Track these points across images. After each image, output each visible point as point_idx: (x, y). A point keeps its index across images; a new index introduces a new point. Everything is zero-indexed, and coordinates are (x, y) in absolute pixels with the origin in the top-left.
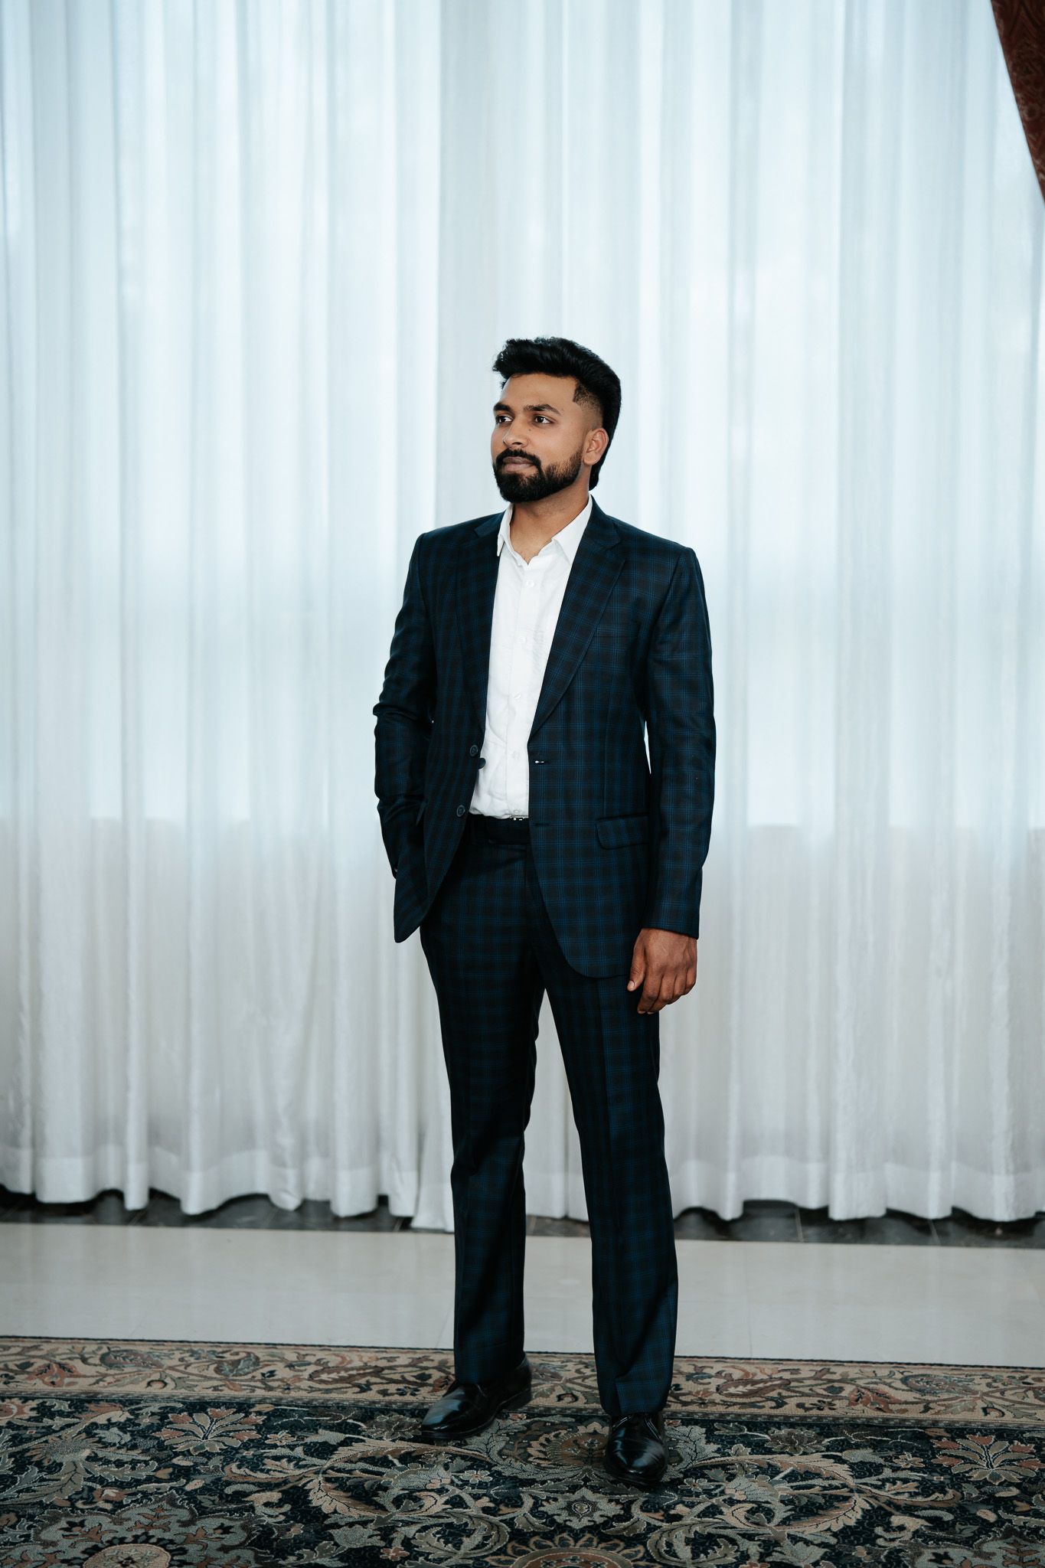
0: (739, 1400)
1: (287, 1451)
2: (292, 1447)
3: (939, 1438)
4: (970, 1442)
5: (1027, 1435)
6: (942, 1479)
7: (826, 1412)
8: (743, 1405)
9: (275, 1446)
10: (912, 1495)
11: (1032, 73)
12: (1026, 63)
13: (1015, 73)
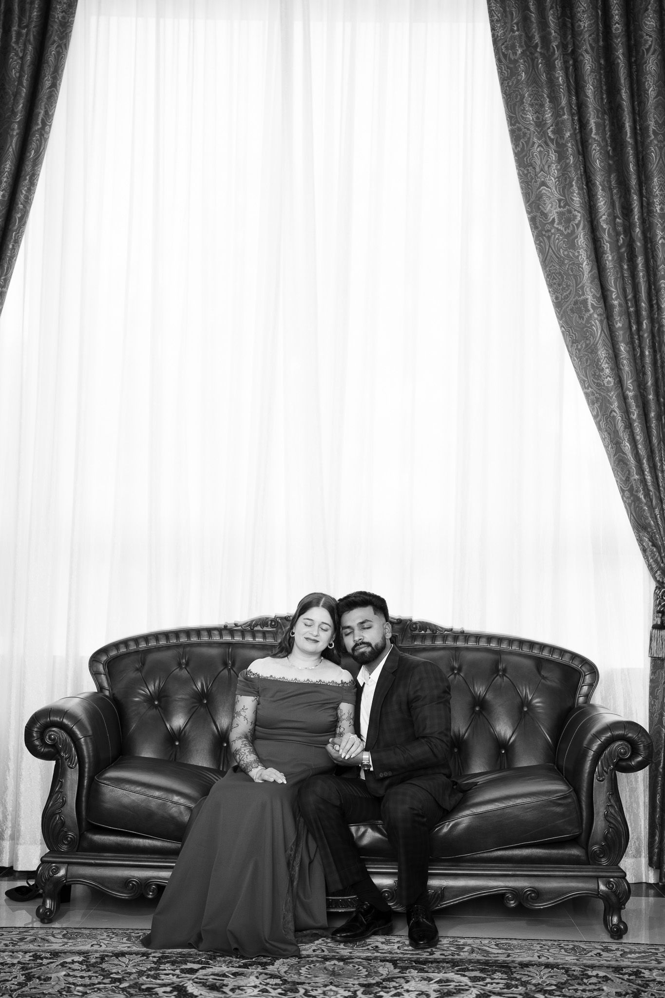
0: (409, 952)
4: (531, 969)
6: (517, 983)
7: (456, 957)
11: (556, 279)
12: (554, 275)
13: (548, 279)
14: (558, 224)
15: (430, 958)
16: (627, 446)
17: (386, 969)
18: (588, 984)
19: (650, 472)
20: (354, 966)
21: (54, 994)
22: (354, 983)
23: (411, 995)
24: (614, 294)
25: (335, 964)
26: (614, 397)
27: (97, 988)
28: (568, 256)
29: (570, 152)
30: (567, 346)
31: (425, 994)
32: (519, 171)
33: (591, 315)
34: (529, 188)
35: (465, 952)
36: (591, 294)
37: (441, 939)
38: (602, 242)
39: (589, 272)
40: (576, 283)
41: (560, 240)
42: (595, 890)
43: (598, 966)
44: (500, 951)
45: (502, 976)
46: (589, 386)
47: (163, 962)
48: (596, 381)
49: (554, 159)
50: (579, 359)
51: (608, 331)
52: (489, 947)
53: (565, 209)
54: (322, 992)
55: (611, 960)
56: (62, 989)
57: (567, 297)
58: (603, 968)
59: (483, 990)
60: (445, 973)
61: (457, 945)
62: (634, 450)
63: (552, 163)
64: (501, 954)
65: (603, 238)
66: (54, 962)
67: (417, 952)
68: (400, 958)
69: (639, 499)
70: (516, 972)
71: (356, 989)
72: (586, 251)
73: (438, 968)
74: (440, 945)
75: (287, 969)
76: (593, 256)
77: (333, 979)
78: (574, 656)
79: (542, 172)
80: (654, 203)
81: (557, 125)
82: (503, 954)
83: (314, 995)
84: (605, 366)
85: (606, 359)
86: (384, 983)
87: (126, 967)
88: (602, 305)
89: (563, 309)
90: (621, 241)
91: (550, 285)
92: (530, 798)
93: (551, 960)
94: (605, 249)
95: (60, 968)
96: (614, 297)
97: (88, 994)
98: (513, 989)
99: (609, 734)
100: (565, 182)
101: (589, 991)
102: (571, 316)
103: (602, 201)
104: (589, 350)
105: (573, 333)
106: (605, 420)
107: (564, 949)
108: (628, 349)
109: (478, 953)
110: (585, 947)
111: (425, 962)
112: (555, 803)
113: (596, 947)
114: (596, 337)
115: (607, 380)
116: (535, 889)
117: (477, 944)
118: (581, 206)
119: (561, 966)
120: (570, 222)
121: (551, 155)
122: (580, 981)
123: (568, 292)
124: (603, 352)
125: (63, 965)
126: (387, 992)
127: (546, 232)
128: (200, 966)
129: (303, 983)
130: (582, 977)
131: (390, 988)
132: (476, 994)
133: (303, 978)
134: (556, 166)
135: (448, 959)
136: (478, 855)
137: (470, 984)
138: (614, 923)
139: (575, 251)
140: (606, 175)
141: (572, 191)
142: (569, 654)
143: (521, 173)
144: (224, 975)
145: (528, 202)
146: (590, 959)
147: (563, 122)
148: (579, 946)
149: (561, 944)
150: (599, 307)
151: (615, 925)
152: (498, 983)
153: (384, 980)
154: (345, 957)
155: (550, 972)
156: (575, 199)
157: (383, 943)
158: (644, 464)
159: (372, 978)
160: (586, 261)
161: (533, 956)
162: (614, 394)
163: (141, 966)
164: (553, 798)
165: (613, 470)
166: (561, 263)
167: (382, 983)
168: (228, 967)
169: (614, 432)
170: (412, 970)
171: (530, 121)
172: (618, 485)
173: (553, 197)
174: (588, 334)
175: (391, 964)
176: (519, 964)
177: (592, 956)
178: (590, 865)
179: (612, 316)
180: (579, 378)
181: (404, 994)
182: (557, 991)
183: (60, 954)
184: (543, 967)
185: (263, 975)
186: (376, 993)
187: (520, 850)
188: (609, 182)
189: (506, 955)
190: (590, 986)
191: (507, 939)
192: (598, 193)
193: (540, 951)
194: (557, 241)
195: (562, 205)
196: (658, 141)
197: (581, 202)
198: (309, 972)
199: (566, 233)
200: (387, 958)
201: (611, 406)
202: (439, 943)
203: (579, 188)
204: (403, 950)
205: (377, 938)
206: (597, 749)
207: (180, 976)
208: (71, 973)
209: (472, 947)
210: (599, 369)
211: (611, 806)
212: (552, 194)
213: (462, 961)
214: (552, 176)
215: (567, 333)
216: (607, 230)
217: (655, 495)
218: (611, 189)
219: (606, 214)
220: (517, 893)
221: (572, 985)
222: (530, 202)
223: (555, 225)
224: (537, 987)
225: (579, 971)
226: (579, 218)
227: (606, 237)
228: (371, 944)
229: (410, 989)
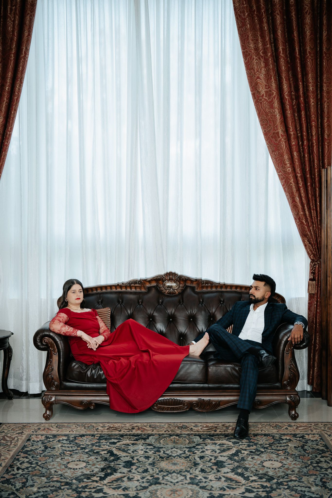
0: (206, 431)
1: (106, 444)
2: (107, 443)
3: (251, 436)
4: (258, 437)
5: (271, 435)
6: (252, 444)
7: (226, 432)
8: (207, 432)
9: (103, 443)
10: (246, 447)
11: (265, 122)
12: (263, 120)
13: (261, 122)
14: (265, 97)
15: (215, 433)
16: (297, 199)
17: (197, 439)
19: (308, 210)
20: (183, 439)
22: (184, 447)
23: (208, 452)
25: (175, 438)
26: (291, 177)
28: (270, 112)
29: (270, 62)
30: (270, 153)
31: (214, 451)
32: (247, 71)
33: (280, 139)
34: (252, 80)
35: (230, 429)
36: (281, 130)
38: (285, 105)
39: (279, 119)
40: (274, 124)
41: (266, 104)
45: (246, 441)
46: (280, 171)
48: (283, 169)
49: (263, 66)
50: (275, 159)
51: (288, 146)
53: (268, 90)
54: (171, 451)
57: (269, 131)
59: (239, 448)
60: (222, 440)
61: (226, 426)
62: (300, 201)
63: (262, 68)
65: (286, 103)
68: (202, 434)
69: (303, 223)
70: (252, 438)
71: (185, 450)
72: (278, 109)
73: (219, 438)
74: (218, 426)
75: (155, 441)
76: (281, 112)
77: (175, 445)
79: (258, 72)
80: (309, 86)
81: (264, 49)
83: (167, 453)
84: (287, 162)
85: (288, 159)
86: (196, 446)
87: (86, 442)
88: (286, 134)
89: (268, 136)
90: (294, 103)
91: (262, 125)
93: (267, 432)
94: (287, 108)
96: (291, 130)
100: (268, 77)
102: (272, 139)
103: (285, 86)
104: (280, 155)
105: (272, 147)
106: (287, 187)
108: (297, 154)
110: (281, 425)
111: (213, 435)
113: (285, 425)
114: (283, 149)
115: (288, 169)
116: (259, 400)
118: (275, 89)
120: (271, 96)
121: (261, 64)
123: (270, 129)
124: (286, 157)
126: (198, 451)
127: (260, 100)
129: (162, 448)
131: (199, 449)
132: (235, 450)
133: (162, 445)
134: (264, 69)
135: (222, 433)
137: (233, 445)
138: (293, 414)
139: (273, 109)
140: (287, 73)
141: (271, 81)
143: (248, 73)
145: (251, 86)
147: (267, 48)
148: (278, 425)
149: (270, 424)
150: (284, 136)
152: (244, 445)
154: (179, 434)
155: (266, 438)
156: (273, 85)
157: (194, 427)
158: (305, 207)
159: (191, 444)
160: (278, 114)
161: (259, 431)
162: (292, 175)
163: (92, 441)
165: (291, 210)
166: (267, 115)
169: (291, 193)
170: (208, 439)
171: (252, 48)
172: (293, 216)
173: (263, 84)
174: (279, 148)
175: (199, 437)
177: (284, 429)
178: (283, 389)
179: (290, 139)
180: (275, 168)
181: (205, 451)
185: (145, 444)
186: (194, 451)
188: (289, 76)
192: (284, 82)
193: (261, 428)
195: (267, 87)
196: (311, 57)
197: (276, 86)
198: (164, 442)
199: (269, 101)
200: (197, 434)
201: (290, 181)
203: (275, 80)
204: (203, 430)
207: (109, 446)
210: (285, 164)
211: (292, 364)
212: (262, 82)
213: (229, 434)
214: (262, 74)
215: (270, 147)
216: (287, 99)
217: (310, 221)
218: (289, 80)
219: (287, 91)
222: (252, 86)
223: (264, 97)
226: (275, 94)
227: (287, 102)
228: (189, 427)
229: (208, 449)
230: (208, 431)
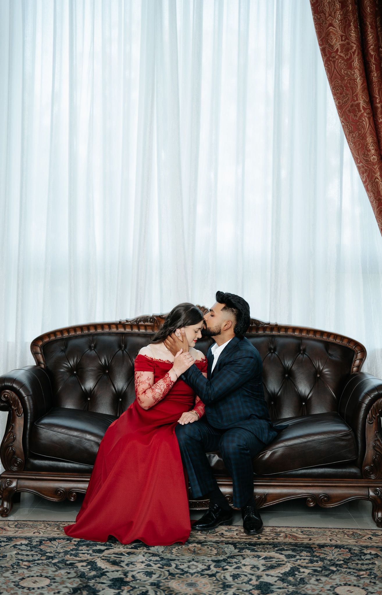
3: (315, 548)
4: (326, 549)
6: (318, 559)
7: (275, 540)
10: (307, 563)
11: (339, 90)
12: (337, 87)
13: (333, 90)
14: (341, 52)
15: (258, 542)
17: (229, 549)
18: (364, 559)
20: (208, 548)
21: (8, 567)
22: (208, 560)
23: (246, 568)
24: (378, 99)
25: (195, 546)
26: (377, 169)
27: (36, 563)
28: (347, 74)
29: (349, 2)
30: (346, 135)
31: (256, 567)
32: (314, 16)
33: (362, 114)
34: (321, 28)
35: (281, 537)
36: (362, 100)
37: (264, 528)
38: (370, 64)
39: (361, 85)
40: (352, 92)
41: (342, 63)
42: (367, 495)
43: (371, 547)
44: (304, 536)
45: (307, 554)
46: (361, 162)
47: (81, 545)
48: (365, 158)
49: (338, 7)
50: (354, 144)
51: (374, 124)
52: (297, 533)
53: (345, 42)
54: (187, 566)
55: (379, 542)
56: (14, 563)
57: (346, 102)
58: (374, 548)
59: (294, 564)
60: (269, 552)
61: (276, 532)
63: (337, 10)
64: (305, 538)
65: (371, 61)
66: (9, 544)
67: (249, 537)
68: (238, 541)
70: (315, 551)
71: (210, 564)
72: (359, 70)
73: (264, 549)
74: (264, 532)
75: (163, 550)
76: (364, 74)
77: (194, 557)
78: (350, 341)
79: (330, 17)
82: (307, 538)
83: (182, 568)
84: (371, 148)
85: (372, 143)
86: (228, 559)
87: (57, 548)
88: (370, 107)
89: (343, 110)
91: (334, 94)
92: (323, 435)
93: (339, 543)
94: (372, 69)
95: (13, 549)
96: (378, 101)
97: (31, 567)
98: (315, 563)
99: (376, 393)
100: (346, 23)
101: (366, 564)
102: (349, 115)
103: (371, 36)
104: (361, 137)
105: (350, 126)
106: (371, 184)
107: (347, 534)
109: (290, 538)
110: (361, 533)
111: (255, 544)
112: (340, 439)
113: (368, 533)
114: (366, 129)
115: (373, 157)
116: (327, 495)
117: (289, 531)
118: (356, 40)
119: (346, 547)
120: (349, 51)
121: (336, 4)
122: (359, 557)
123: (347, 99)
124: (370, 139)
125: (15, 546)
126: (231, 566)
127: (332, 58)
128: (106, 547)
129: (174, 560)
130: (361, 554)
131: (232, 563)
132: (290, 567)
133: (173, 556)
134: (340, 12)
135: (270, 542)
136: (289, 473)
137: (286, 560)
138: (379, 517)
139: (352, 71)
140: (374, 17)
141: (350, 29)
142: (346, 339)
143: (316, 18)
144: (122, 554)
145: (320, 38)
146: (364, 542)
148: (357, 533)
149: (344, 531)
150: (368, 109)
151: (379, 518)
152: (304, 559)
153: (228, 557)
154: (202, 541)
155: (339, 551)
156: (352, 35)
157: (226, 531)
159: (220, 556)
160: (359, 78)
161: (326, 540)
162: (377, 167)
163: (66, 548)
164: (339, 435)
165: (376, 217)
166: (342, 79)
167: (227, 560)
168: (124, 549)
169: (377, 192)
170: (247, 550)
172: (379, 227)
173: (337, 34)
174: (360, 126)
175: (233, 546)
176: (318, 546)
177: (366, 540)
178: (363, 479)
179: (376, 114)
180: (353, 157)
181: (242, 567)
182: (345, 565)
183: (13, 539)
184: (334, 547)
185: (148, 554)
186: (224, 566)
187: (317, 469)
188: (376, 22)
189: (308, 539)
190: (366, 561)
191: (308, 528)
192: (368, 30)
193: (331, 536)
194: (340, 64)
195: (343, 39)
197: (357, 37)
198: (178, 552)
199: (345, 58)
200: (230, 542)
201: (375, 175)
202: (264, 531)
203: (355, 27)
204: (240, 536)
205: (223, 527)
206: (368, 403)
207: (92, 555)
208: (20, 553)
209: (286, 533)
210: (367, 150)
211: (378, 440)
212: (337, 32)
213: (279, 543)
214: (337, 19)
215: (346, 126)
216: (374, 56)
218: (377, 28)
219: (373, 44)
220: (315, 498)
221: (354, 561)
222: (322, 38)
223: (338, 53)
224: (331, 562)
225: (358, 550)
226: (355, 48)
227: (373, 60)
228: (218, 532)
229: (246, 564)
230: (247, 538)
